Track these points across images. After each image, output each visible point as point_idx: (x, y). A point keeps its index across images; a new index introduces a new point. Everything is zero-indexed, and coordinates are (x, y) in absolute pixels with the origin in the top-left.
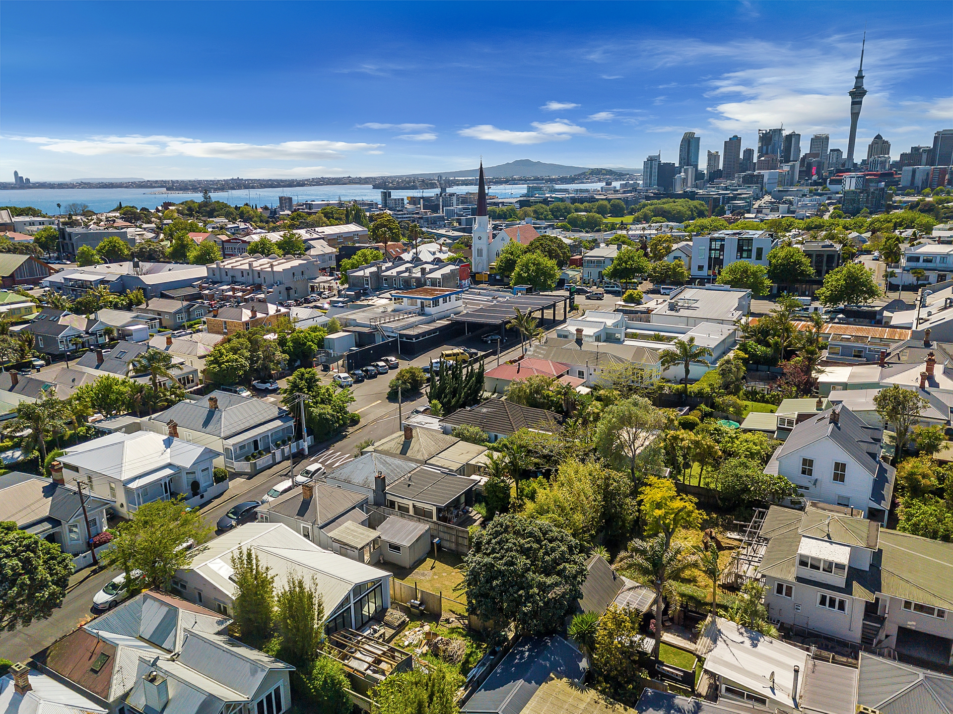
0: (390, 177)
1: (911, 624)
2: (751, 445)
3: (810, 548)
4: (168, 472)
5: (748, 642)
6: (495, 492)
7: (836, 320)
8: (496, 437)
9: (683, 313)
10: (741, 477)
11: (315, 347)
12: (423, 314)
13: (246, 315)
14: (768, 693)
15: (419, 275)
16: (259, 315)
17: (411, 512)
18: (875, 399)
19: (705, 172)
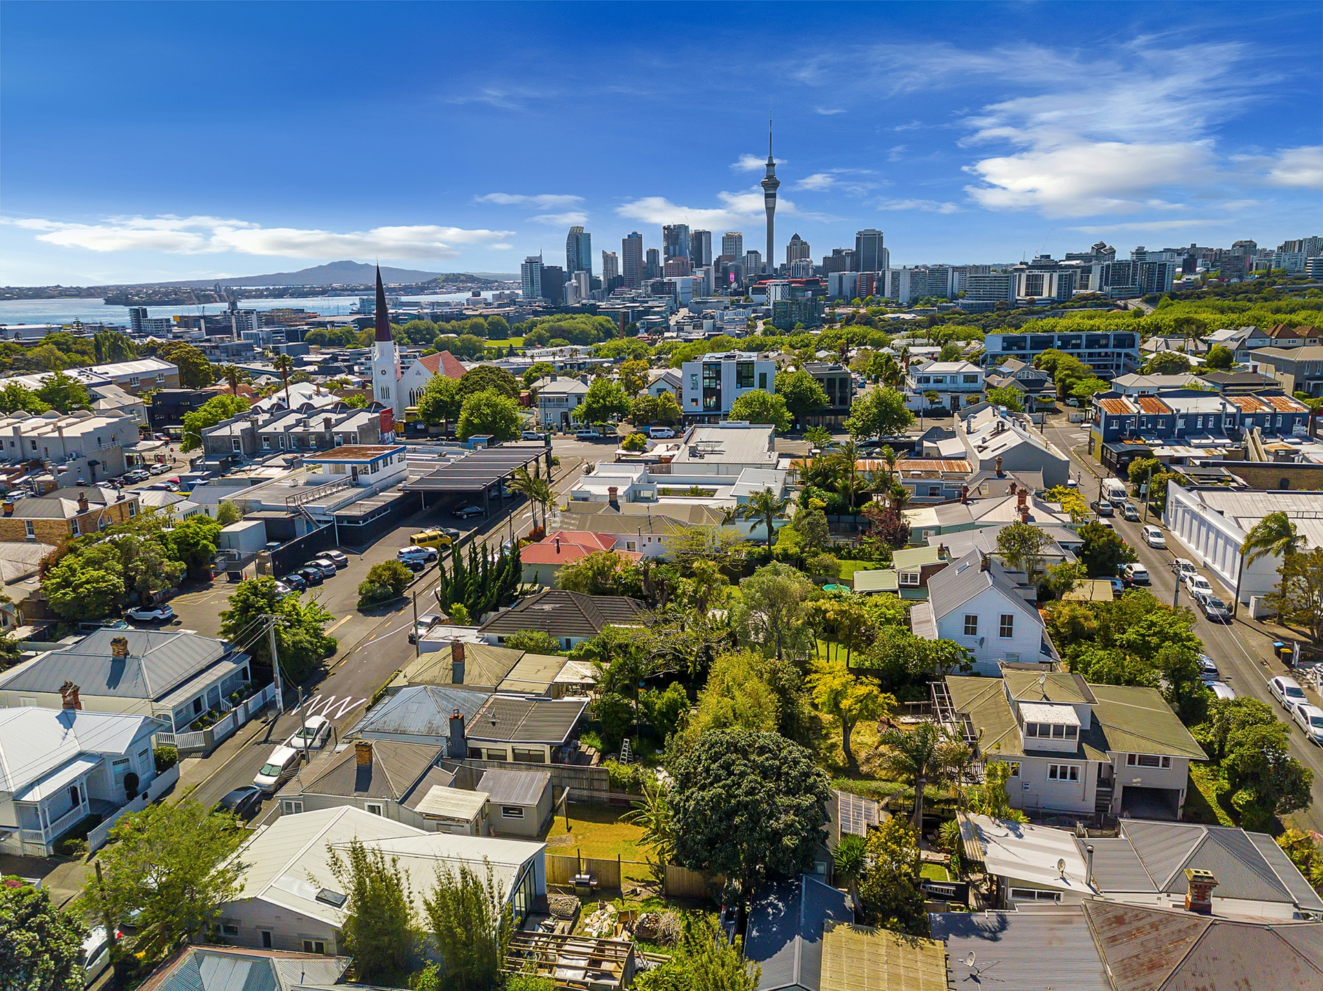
0: (132, 287)
1: (1137, 782)
2: (884, 609)
3: (1034, 713)
4: (82, 766)
5: (1012, 836)
6: (616, 713)
7: (874, 455)
8: (568, 641)
9: (709, 458)
10: (904, 648)
11: (212, 547)
12: (358, 485)
13: (70, 508)
14: (1061, 884)
15: (322, 428)
16: (92, 507)
17: (510, 759)
18: (999, 540)
19: (602, 278)
